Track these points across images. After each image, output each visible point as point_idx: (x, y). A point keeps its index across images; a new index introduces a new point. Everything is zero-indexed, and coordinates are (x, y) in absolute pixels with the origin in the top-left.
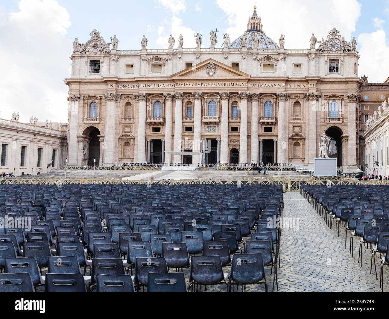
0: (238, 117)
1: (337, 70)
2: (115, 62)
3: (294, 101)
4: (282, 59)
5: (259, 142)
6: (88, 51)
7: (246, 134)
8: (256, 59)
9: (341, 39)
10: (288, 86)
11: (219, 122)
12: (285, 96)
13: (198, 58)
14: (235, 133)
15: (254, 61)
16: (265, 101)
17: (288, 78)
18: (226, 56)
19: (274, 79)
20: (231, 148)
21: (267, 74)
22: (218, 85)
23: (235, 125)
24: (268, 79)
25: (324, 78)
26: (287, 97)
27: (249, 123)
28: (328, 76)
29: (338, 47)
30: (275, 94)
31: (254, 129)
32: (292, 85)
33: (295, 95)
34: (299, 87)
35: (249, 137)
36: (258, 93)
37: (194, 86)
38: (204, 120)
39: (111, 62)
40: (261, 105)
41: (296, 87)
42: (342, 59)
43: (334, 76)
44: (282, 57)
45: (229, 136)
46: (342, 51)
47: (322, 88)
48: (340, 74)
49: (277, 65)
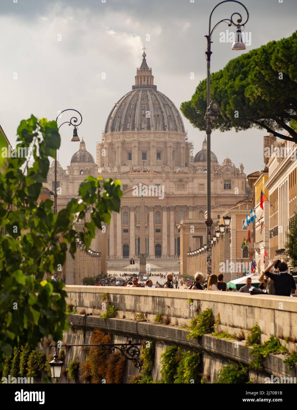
0: (161, 222)
1: (230, 188)
2: (71, 184)
3: (199, 211)
4: (190, 181)
5: (175, 239)
6: (51, 175)
7: (167, 234)
8: (172, 181)
9: (232, 165)
10: (195, 200)
11: (147, 226)
12: (193, 207)
13: (131, 182)
14: (159, 234)
15: (170, 183)
16: (178, 210)
17: (195, 195)
18: (151, 180)
19: (186, 196)
20: (156, 244)
21: (180, 192)
22: (146, 201)
23: (158, 228)
24: (181, 196)
25: (220, 195)
26: (194, 208)
27: (169, 226)
28: (223, 193)
29: (230, 171)
30: (186, 206)
31: (172, 231)
32: (198, 199)
33: (199, 207)
34: (202, 201)
35: (169, 236)
36: (175, 205)
37: (130, 201)
38: (137, 225)
39: (70, 184)
40: (176, 213)
41: (201, 201)
42: (233, 180)
43: (228, 192)
44: (190, 180)
45: (154, 236)
46: (233, 175)
47: (219, 201)
48: (232, 191)
49: (187, 185)
